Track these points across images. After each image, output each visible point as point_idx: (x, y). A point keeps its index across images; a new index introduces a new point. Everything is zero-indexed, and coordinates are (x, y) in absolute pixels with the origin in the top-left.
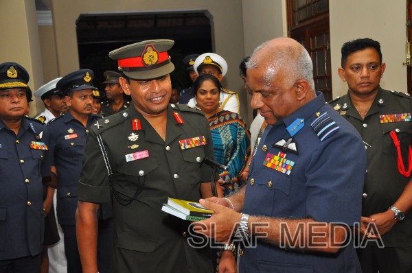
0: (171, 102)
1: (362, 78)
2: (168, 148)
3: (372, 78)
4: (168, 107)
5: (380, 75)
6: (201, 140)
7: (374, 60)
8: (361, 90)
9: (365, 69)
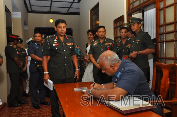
0: (66, 34)
1: (101, 34)
2: (63, 44)
3: (103, 34)
4: (65, 35)
5: (105, 34)
6: (72, 44)
7: (104, 30)
8: (101, 37)
9: (102, 32)
